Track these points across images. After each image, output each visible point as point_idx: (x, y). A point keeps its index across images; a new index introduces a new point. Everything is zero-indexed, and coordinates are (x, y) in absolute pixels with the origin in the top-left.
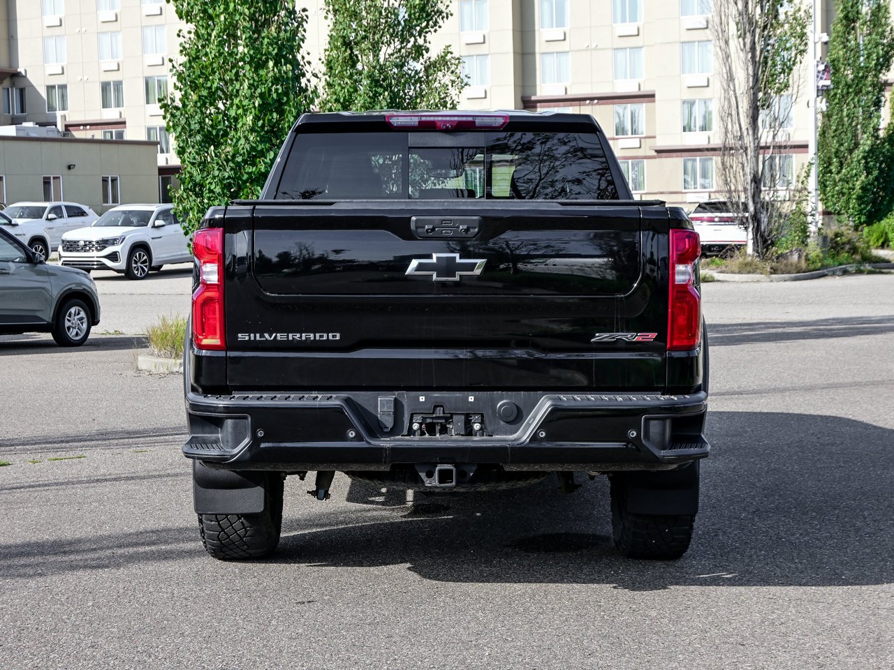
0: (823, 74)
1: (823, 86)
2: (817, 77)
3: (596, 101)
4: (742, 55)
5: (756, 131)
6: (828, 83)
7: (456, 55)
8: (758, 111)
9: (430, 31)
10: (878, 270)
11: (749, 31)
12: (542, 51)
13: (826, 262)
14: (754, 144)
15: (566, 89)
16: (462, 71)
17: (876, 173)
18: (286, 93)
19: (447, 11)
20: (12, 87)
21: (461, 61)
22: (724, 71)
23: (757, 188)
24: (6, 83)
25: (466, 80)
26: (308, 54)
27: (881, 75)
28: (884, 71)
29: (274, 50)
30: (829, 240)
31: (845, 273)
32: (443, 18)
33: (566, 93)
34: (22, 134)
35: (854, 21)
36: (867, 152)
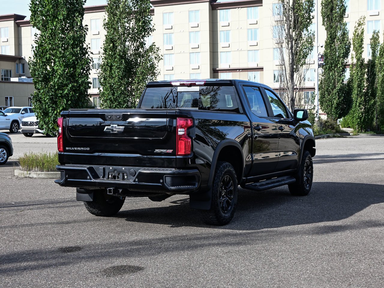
0: (321, 59)
1: (321, 63)
2: (319, 60)
3: (241, 70)
4: (287, 51)
5: (293, 81)
6: (323, 62)
7: (157, 46)
8: (294, 73)
9: (146, 36)
10: (341, 136)
11: (290, 41)
12: (220, 51)
13: (321, 133)
14: (292, 86)
15: (230, 66)
16: (160, 53)
17: (342, 98)
18: (77, 60)
19: (153, 28)
20: (20, 63)
21: (159, 49)
22: (280, 57)
23: (293, 103)
24: (17, 62)
25: (161, 57)
26: (89, 44)
27: (345, 60)
28: (346, 58)
29: (71, 42)
30: (323, 124)
31: (328, 137)
32: (151, 31)
33: (230, 67)
34: (21, 81)
35: (334, 39)
36: (339, 90)
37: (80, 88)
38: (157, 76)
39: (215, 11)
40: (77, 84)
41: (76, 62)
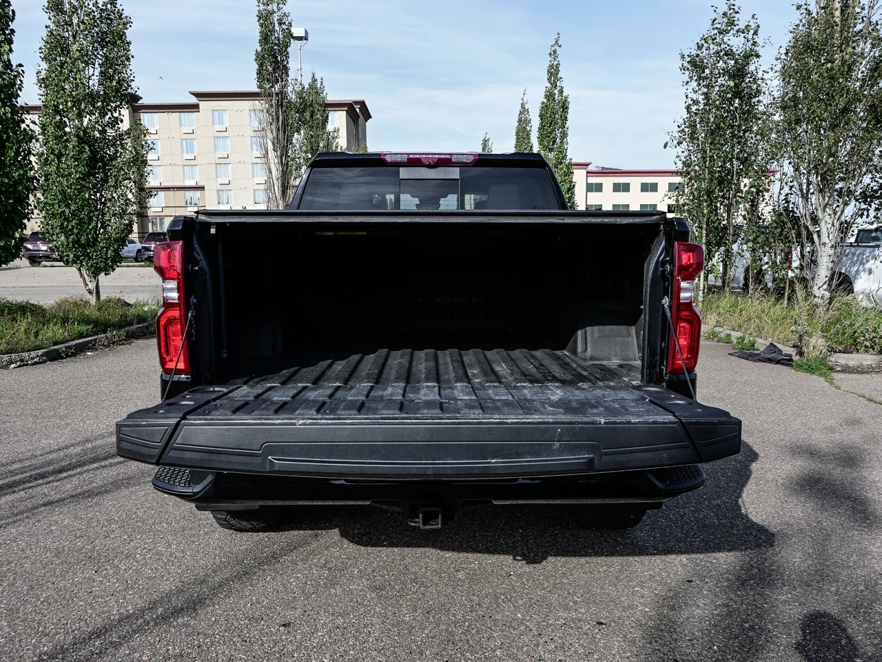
15: (160, 183)
37: (15, 188)
38: (147, 176)
39: (136, 114)
40: (10, 180)
41: (5, 136)
